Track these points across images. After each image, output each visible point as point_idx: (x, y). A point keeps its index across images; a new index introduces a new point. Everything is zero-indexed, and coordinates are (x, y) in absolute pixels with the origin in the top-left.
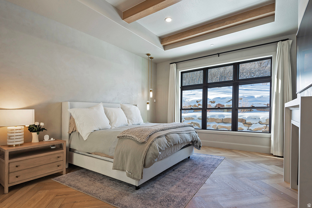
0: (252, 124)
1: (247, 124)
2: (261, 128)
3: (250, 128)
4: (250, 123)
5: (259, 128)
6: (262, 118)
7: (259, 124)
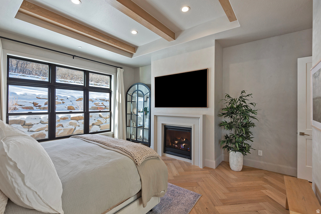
0: (33, 125)
1: (26, 125)
2: (44, 128)
3: (31, 129)
4: (30, 124)
5: (42, 128)
6: (43, 118)
7: (40, 124)
